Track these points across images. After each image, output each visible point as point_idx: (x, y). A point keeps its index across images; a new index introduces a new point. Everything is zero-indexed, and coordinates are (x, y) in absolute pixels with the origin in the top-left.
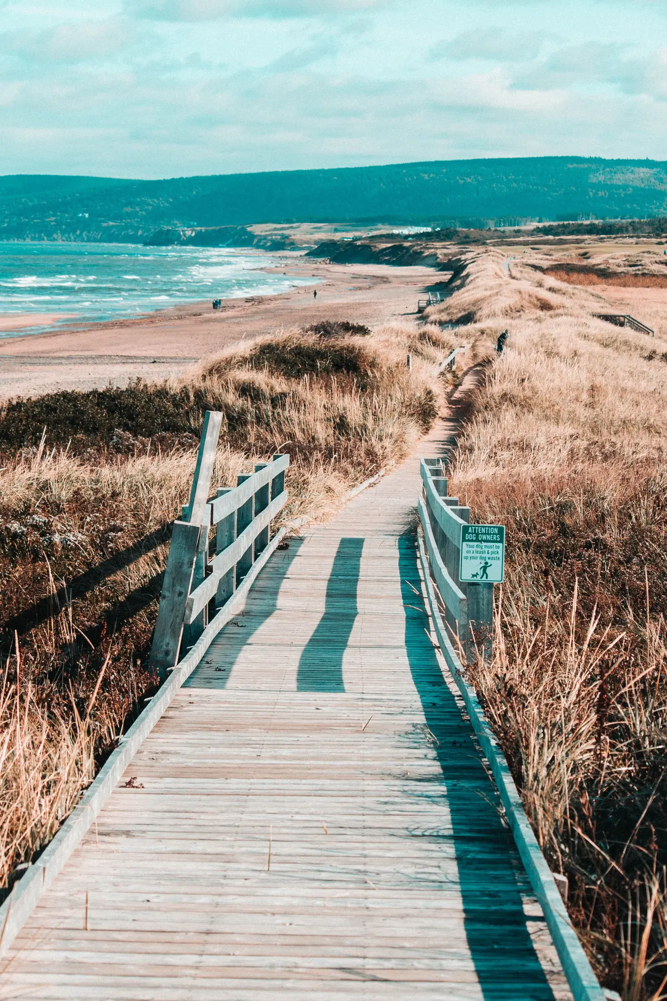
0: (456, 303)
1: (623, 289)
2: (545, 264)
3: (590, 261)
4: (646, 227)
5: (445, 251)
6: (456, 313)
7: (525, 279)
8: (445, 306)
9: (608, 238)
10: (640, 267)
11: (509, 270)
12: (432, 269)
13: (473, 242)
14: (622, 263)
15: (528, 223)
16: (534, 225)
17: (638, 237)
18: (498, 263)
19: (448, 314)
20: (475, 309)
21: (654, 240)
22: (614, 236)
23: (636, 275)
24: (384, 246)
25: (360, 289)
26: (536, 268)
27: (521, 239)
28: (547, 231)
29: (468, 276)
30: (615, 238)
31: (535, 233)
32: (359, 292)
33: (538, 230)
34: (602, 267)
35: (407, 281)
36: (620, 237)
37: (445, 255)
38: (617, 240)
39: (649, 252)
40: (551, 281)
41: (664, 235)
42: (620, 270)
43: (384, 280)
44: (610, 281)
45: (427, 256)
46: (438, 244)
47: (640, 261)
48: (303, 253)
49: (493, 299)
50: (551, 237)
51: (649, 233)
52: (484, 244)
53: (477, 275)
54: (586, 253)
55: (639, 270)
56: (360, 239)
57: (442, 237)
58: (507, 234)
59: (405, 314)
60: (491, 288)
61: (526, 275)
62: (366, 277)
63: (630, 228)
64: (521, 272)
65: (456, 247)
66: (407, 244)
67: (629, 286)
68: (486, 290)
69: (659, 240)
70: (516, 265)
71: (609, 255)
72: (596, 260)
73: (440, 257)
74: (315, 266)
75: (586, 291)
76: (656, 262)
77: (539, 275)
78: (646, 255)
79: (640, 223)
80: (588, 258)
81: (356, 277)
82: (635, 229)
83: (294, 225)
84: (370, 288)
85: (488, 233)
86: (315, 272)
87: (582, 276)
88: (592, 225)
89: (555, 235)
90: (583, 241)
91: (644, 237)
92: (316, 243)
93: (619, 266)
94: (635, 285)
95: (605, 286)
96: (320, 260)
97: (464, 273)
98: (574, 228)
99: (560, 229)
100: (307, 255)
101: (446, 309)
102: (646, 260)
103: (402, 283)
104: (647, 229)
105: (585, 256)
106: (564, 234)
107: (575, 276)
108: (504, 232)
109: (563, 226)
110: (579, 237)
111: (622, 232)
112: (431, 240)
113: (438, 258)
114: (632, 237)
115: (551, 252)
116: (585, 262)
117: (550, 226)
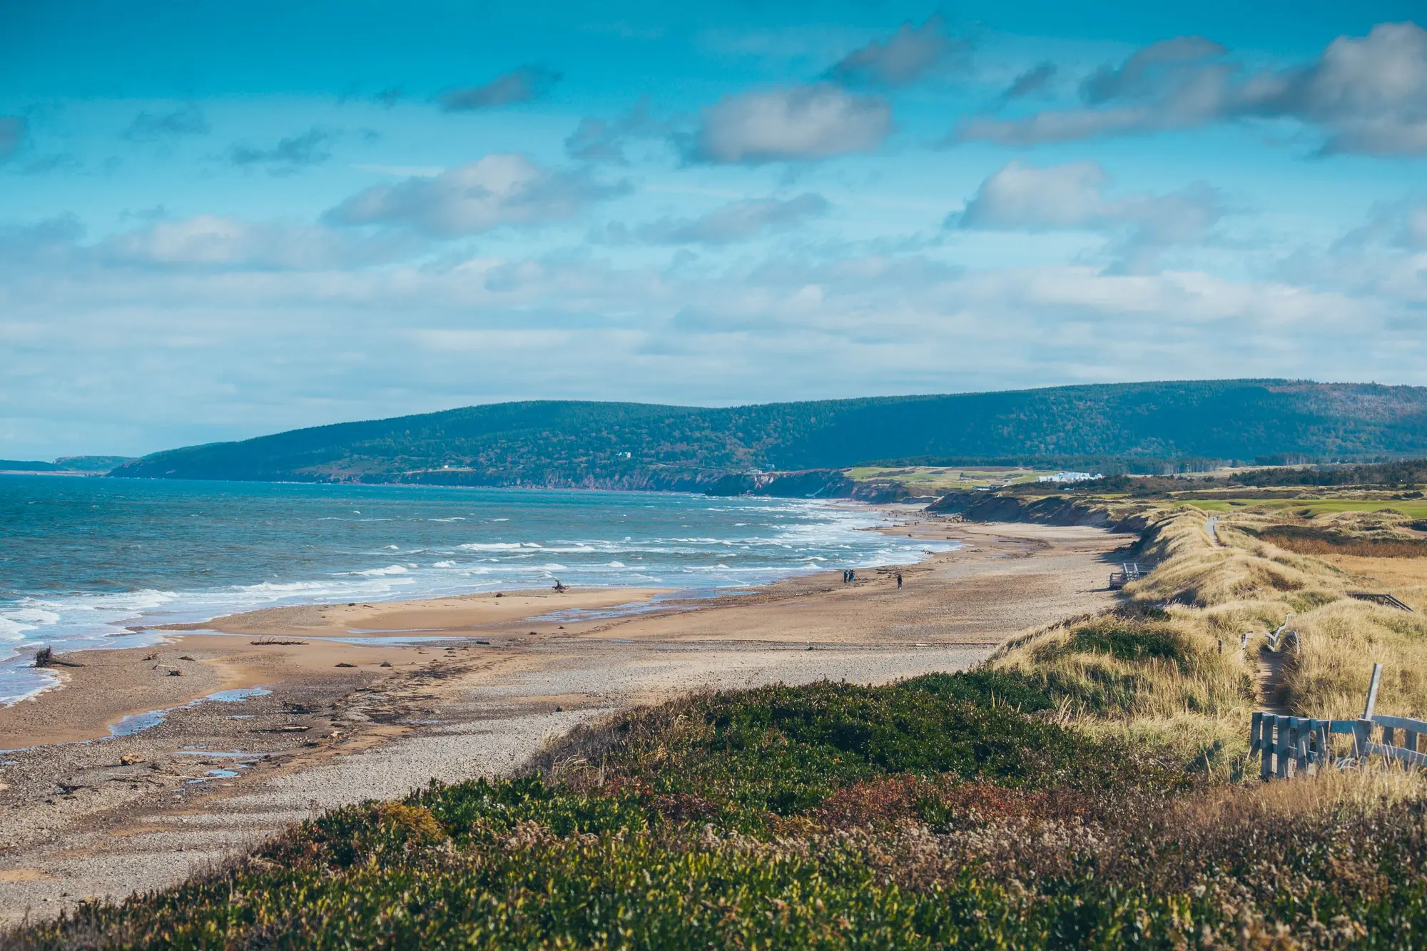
0: (1167, 578)
1: (1362, 559)
2: (1260, 526)
3: (1313, 521)
4: (1375, 475)
5: (1118, 506)
6: (1170, 591)
7: (1237, 546)
8: (1152, 582)
9: (1328, 489)
10: (1380, 531)
11: (1216, 534)
12: (1101, 530)
13: (1154, 493)
14: (1356, 525)
15: (1218, 468)
16: (1226, 471)
17: (1368, 488)
18: (1200, 524)
19: (1160, 591)
20: (1194, 586)
21: (1388, 493)
22: (1336, 487)
23: (1375, 541)
24: (1034, 498)
25: (1016, 556)
26: (1248, 531)
27: (1215, 490)
28: (1247, 479)
29: (1166, 541)
30: (1338, 490)
31: (1232, 482)
32: (1015, 561)
33: (1235, 479)
34: (1332, 530)
35: (1075, 546)
36: (1345, 488)
37: (1118, 511)
38: (1340, 493)
39: (1389, 511)
40: (1271, 549)
41: (1400, 486)
42: (1355, 534)
43: (1043, 544)
44: (1345, 549)
45: (1094, 513)
46: (1108, 497)
47: (1380, 522)
48: (924, 506)
49: (1217, 573)
50: (1254, 488)
51: (1381, 483)
52: (1169, 496)
53: (1181, 541)
54: (1307, 512)
55: (1378, 534)
56: (1000, 489)
57: (1110, 487)
58: (1195, 483)
59: (1093, 591)
60: (1209, 560)
61: (1238, 541)
62: (1018, 540)
63: (1356, 476)
64: (1231, 536)
65: (1131, 501)
66: (1066, 497)
67: (1367, 556)
68: (1203, 562)
69: (1394, 493)
70: (1223, 527)
71: (1337, 514)
72: (1322, 521)
73: (1112, 514)
74: (944, 525)
75: (1320, 563)
76: (1400, 525)
77: (1254, 542)
78: (1384, 514)
79: (1368, 469)
80: (1311, 517)
81: (1004, 540)
82: (1362, 478)
83: (907, 469)
84: (1028, 556)
85: (1170, 482)
86: (948, 533)
87: (1308, 543)
88: (1305, 471)
89: (1258, 485)
90: (1297, 493)
91: (1375, 488)
92: (938, 493)
93: (1353, 529)
94: (1375, 555)
95: (1339, 556)
96: (951, 516)
97: (1159, 538)
98: (1282, 477)
99: (1265, 478)
100: (928, 509)
101: (1156, 585)
102: (1386, 522)
103: (1068, 549)
104: (1378, 477)
105: (1306, 515)
106: (1270, 484)
107: (1299, 543)
108: (1191, 480)
109: (1268, 472)
110: (1291, 488)
111: (1346, 482)
112: (1094, 491)
113: (1109, 515)
114: (1360, 488)
115: (1263, 510)
116: (1309, 524)
117: (1251, 473)
